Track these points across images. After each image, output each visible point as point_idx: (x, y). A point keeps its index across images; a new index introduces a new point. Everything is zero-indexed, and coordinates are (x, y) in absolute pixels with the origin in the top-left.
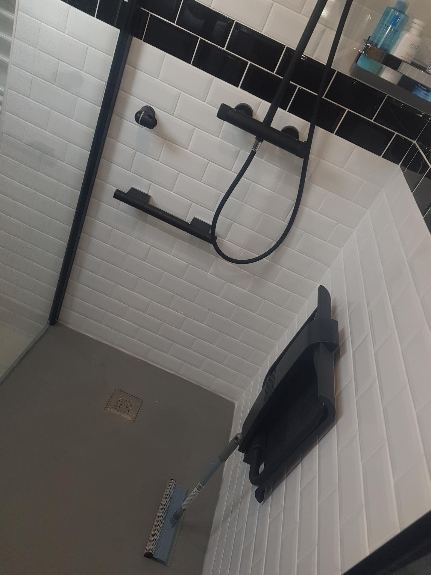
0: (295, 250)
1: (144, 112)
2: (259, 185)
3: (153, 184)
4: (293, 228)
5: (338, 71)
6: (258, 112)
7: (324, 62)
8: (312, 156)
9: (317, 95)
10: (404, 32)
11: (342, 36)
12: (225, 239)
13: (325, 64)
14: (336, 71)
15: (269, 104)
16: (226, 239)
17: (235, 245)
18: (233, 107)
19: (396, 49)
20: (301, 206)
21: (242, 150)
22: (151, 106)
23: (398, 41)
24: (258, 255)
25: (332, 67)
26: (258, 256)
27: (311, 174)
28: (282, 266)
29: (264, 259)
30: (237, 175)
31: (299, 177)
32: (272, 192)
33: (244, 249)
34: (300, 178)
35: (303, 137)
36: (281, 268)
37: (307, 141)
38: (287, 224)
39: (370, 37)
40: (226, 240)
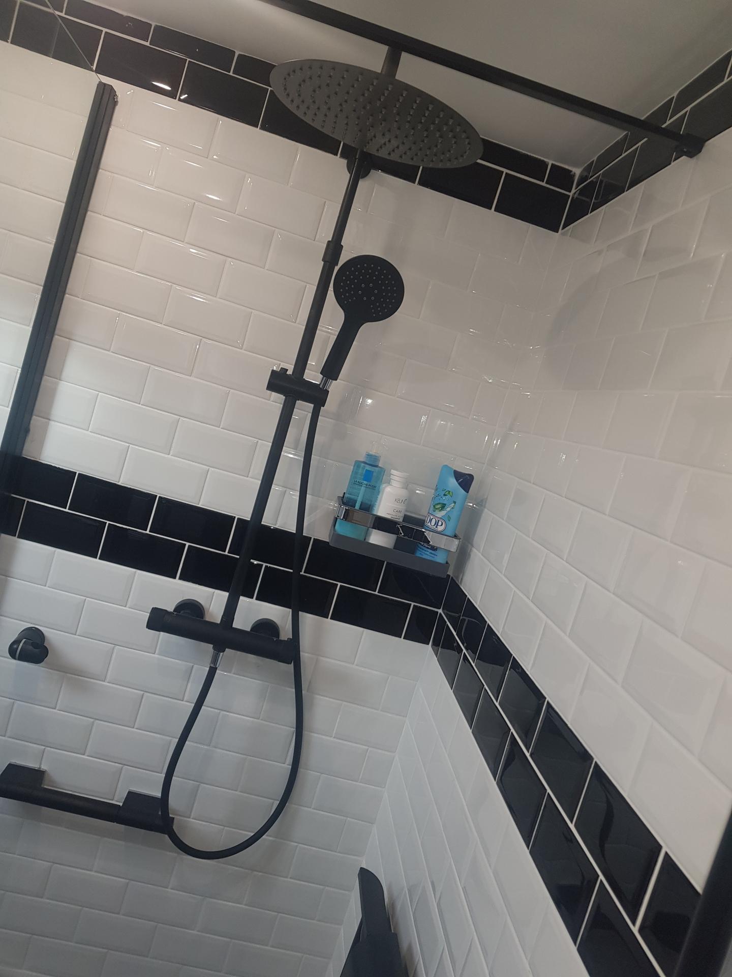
0: (313, 807)
1: (24, 640)
2: (232, 714)
3: (49, 748)
4: (301, 770)
5: (314, 539)
6: (211, 608)
7: (293, 529)
8: (305, 655)
9: (292, 571)
10: (384, 486)
11: (308, 496)
12: (189, 818)
13: (295, 532)
14: (311, 538)
15: (227, 594)
16: (192, 817)
17: (208, 824)
18: (171, 609)
19: (379, 506)
20: (305, 733)
21: (195, 666)
22: (37, 627)
23: (379, 497)
24: (252, 832)
25: (304, 534)
26: (252, 834)
27: (310, 682)
28: (296, 843)
29: (264, 837)
30: (193, 705)
31: (293, 688)
32: (256, 720)
33: (226, 828)
34: (294, 690)
35: (286, 633)
36: (297, 846)
37: (291, 638)
38: (290, 767)
39: (344, 493)
40: (192, 819)
